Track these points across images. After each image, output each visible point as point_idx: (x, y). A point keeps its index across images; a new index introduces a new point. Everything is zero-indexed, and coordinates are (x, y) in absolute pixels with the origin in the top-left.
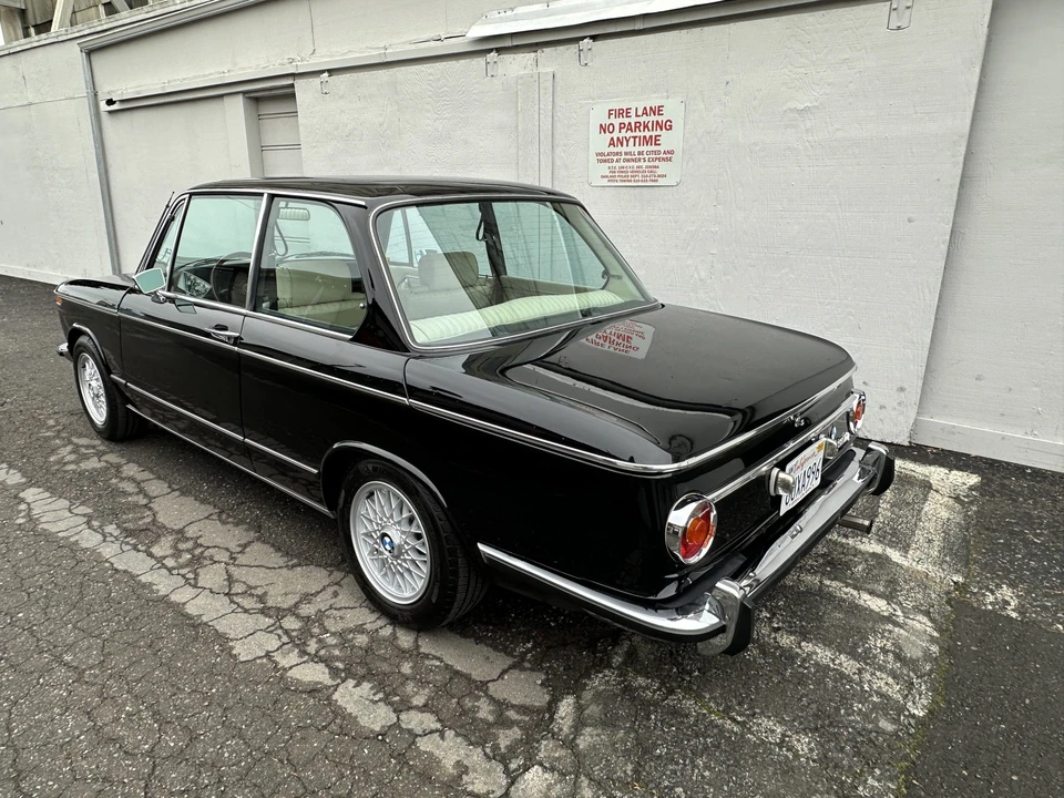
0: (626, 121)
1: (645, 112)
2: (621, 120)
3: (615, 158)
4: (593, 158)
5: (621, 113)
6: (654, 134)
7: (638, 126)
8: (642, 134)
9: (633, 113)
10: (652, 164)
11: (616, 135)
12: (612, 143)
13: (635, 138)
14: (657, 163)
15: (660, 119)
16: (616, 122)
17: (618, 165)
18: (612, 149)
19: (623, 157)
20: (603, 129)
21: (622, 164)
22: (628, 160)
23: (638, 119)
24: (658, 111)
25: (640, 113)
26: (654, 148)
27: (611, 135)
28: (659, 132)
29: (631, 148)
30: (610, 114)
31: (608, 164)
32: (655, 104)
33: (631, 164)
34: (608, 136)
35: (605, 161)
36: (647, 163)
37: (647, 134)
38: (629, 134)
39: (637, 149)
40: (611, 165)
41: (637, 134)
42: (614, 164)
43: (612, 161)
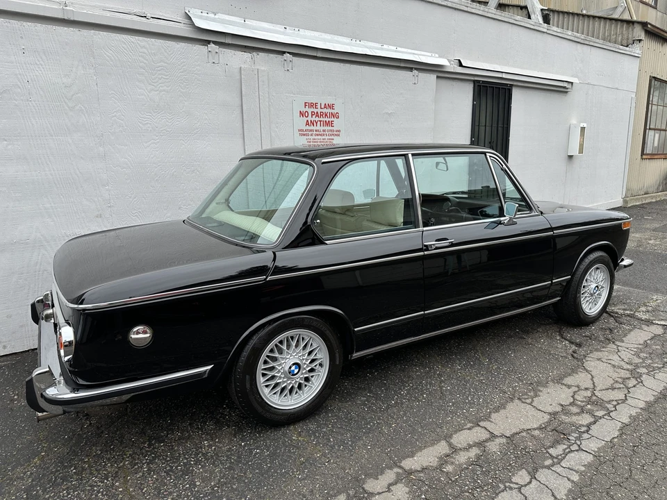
0: (315, 111)
1: (325, 107)
2: (312, 110)
3: (310, 133)
4: (297, 133)
5: (312, 105)
6: (330, 120)
7: (322, 114)
8: (324, 119)
9: (319, 106)
10: (330, 137)
11: (309, 118)
12: (307, 124)
13: (320, 121)
14: (332, 137)
15: (333, 111)
16: (310, 110)
17: (312, 137)
18: (308, 127)
19: (315, 133)
20: (302, 114)
21: (314, 137)
22: (318, 135)
23: (322, 110)
24: (331, 106)
25: (323, 107)
26: (330, 128)
27: (307, 119)
28: (333, 119)
29: (318, 127)
30: (305, 105)
31: (305, 137)
32: (331, 103)
33: (319, 137)
34: (305, 119)
35: (304, 135)
36: (328, 137)
37: (327, 120)
38: (317, 119)
39: (322, 128)
40: (308, 137)
41: (322, 119)
42: (310, 137)
43: (308, 135)
